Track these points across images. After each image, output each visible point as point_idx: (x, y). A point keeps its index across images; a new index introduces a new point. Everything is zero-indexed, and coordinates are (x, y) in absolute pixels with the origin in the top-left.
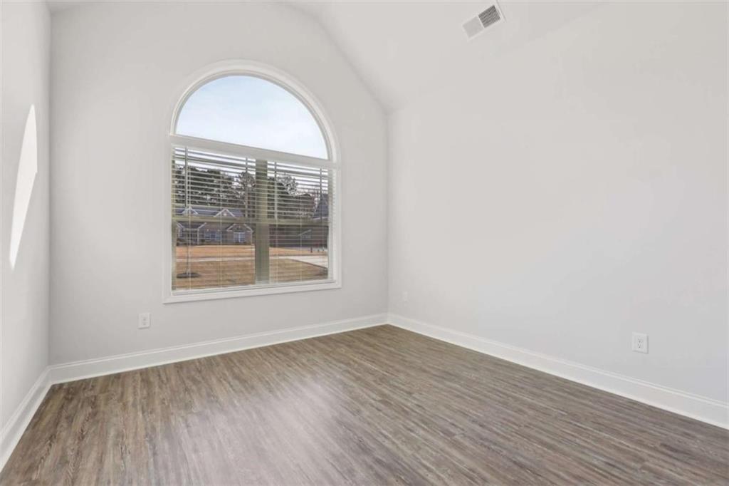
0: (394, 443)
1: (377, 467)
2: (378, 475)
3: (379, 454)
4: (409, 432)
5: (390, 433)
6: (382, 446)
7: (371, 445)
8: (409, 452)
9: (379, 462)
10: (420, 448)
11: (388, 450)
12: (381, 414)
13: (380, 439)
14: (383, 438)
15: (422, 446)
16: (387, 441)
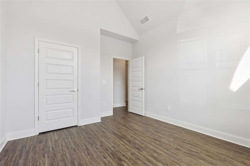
0: (120, 143)
1: (125, 137)
2: (125, 136)
3: (125, 140)
4: (114, 146)
5: (120, 146)
6: (124, 142)
7: (127, 142)
8: (116, 141)
9: (125, 139)
10: (113, 142)
11: (122, 141)
12: (123, 153)
13: (124, 144)
14: (123, 144)
15: (112, 142)
16: (122, 143)
